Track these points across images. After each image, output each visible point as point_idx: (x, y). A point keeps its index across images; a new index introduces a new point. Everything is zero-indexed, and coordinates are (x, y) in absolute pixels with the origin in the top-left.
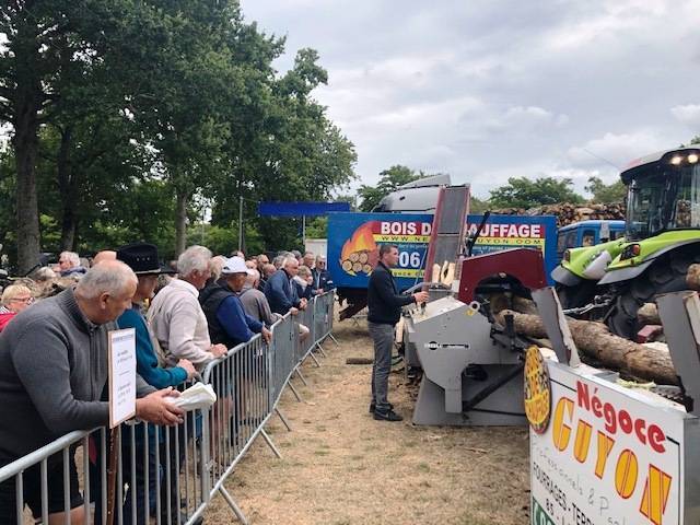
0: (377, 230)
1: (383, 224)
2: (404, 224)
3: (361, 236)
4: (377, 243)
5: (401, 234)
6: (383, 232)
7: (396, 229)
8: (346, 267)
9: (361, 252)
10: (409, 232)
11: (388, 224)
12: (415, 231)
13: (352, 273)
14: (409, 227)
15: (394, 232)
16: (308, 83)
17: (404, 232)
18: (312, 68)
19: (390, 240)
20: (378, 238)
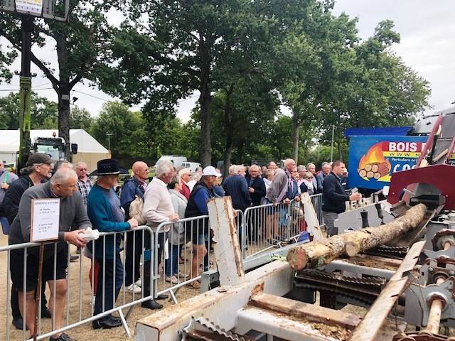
0: (386, 148)
1: (391, 144)
2: (407, 144)
3: (374, 153)
4: (386, 158)
5: (404, 151)
6: (390, 149)
7: (401, 147)
8: (362, 174)
9: (373, 164)
10: (411, 150)
11: (395, 144)
12: (416, 149)
13: (366, 178)
14: (411, 145)
15: (399, 149)
16: (384, 44)
17: (407, 150)
18: (387, 33)
19: (396, 155)
20: (386, 154)
